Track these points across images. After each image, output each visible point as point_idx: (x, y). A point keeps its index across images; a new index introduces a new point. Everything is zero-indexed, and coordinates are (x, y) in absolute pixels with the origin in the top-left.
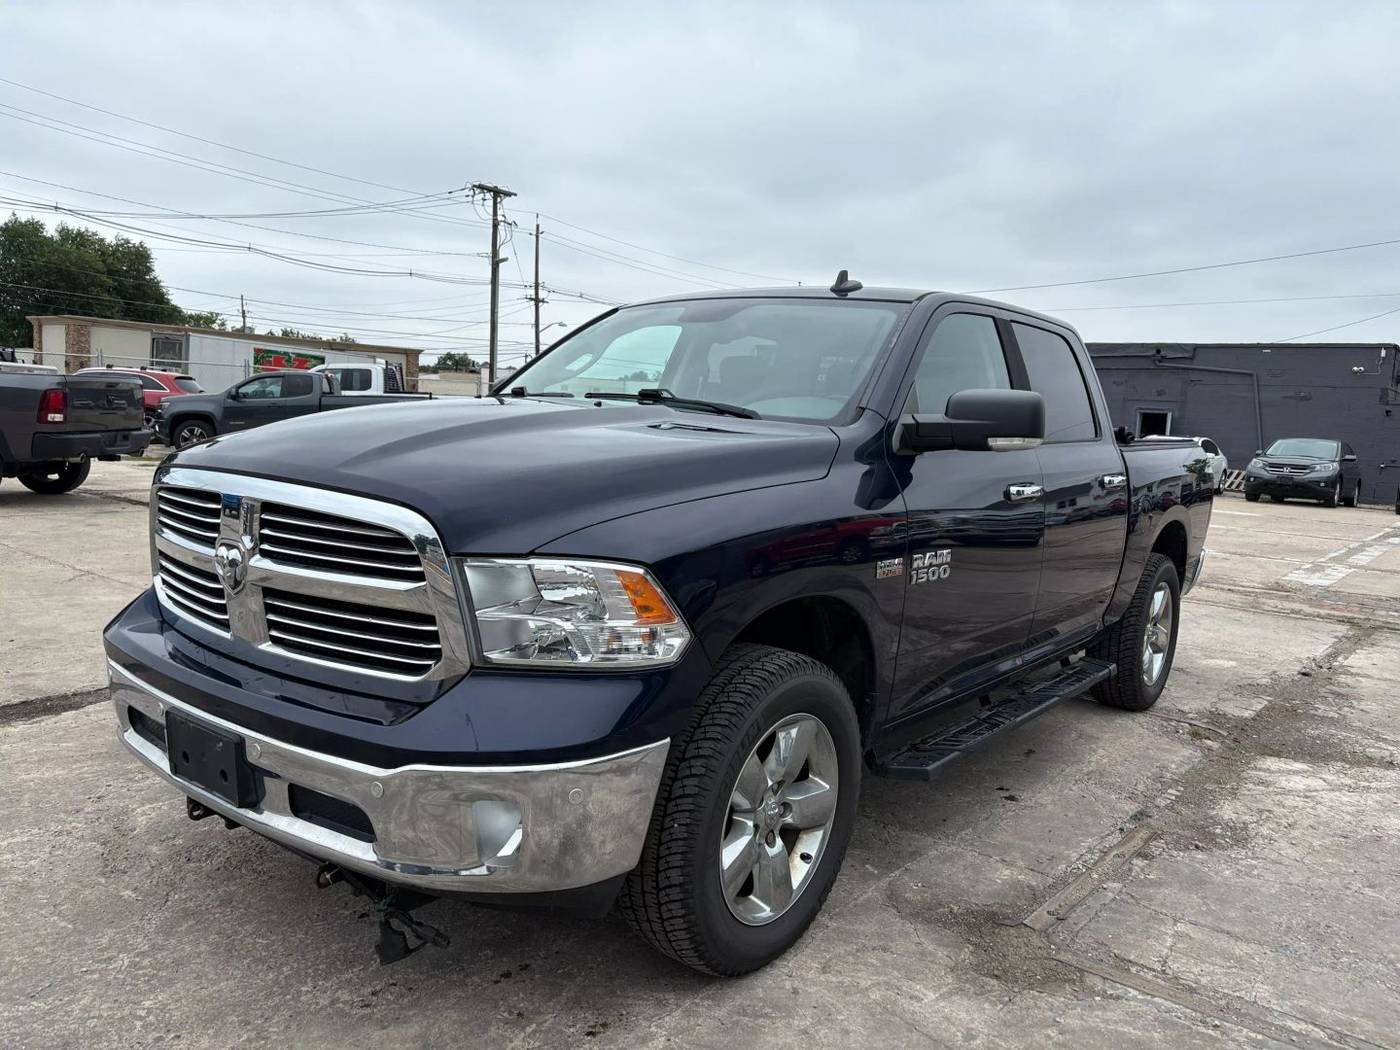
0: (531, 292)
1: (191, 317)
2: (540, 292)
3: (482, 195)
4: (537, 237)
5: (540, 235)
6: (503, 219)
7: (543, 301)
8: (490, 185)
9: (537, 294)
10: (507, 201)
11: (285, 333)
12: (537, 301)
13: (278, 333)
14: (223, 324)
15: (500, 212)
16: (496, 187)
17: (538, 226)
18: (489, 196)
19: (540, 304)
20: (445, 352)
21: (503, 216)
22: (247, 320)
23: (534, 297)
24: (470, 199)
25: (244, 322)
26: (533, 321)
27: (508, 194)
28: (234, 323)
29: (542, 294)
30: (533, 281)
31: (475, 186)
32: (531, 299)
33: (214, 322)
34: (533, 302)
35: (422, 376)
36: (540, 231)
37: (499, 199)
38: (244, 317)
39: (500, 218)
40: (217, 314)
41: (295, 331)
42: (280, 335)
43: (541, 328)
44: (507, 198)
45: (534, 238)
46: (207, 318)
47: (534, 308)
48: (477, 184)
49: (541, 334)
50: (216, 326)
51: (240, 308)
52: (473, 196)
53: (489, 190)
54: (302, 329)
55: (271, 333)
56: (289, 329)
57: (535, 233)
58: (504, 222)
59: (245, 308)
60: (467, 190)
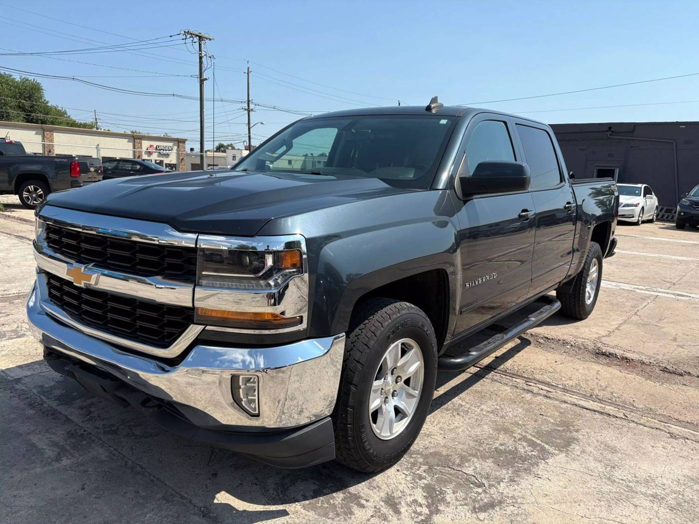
0: (246, 105)
2: (250, 105)
3: (191, 39)
4: (248, 74)
5: (250, 73)
7: (252, 111)
8: (197, 33)
12: (249, 110)
16: (200, 34)
17: (248, 68)
18: (196, 39)
24: (184, 40)
26: (247, 122)
27: (208, 39)
29: (252, 107)
30: (247, 99)
31: (186, 33)
32: (246, 109)
34: (246, 112)
37: (202, 42)
39: (203, 53)
43: (251, 125)
45: (247, 75)
47: (247, 115)
48: (188, 31)
49: (251, 130)
51: (94, 117)
52: (186, 39)
53: (196, 36)
57: (247, 72)
58: (206, 55)
59: (97, 117)
60: (182, 35)
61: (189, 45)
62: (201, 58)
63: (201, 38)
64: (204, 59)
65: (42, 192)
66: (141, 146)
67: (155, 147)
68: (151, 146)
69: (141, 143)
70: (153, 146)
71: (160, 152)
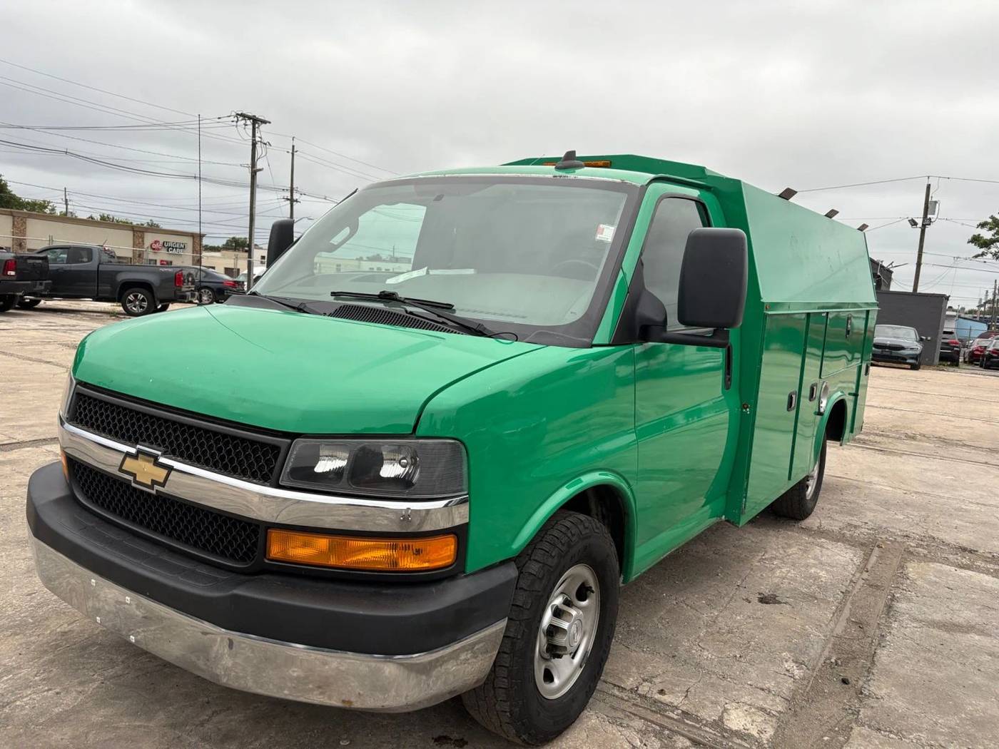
0: (288, 195)
1: (28, 203)
2: (294, 194)
3: (244, 122)
4: (293, 154)
5: (295, 153)
6: (260, 140)
7: (296, 201)
8: (250, 115)
9: (292, 195)
10: (263, 127)
11: (103, 218)
12: (292, 201)
13: (97, 217)
14: (53, 209)
15: (257, 135)
16: (255, 116)
17: (293, 146)
18: (249, 122)
19: (294, 203)
20: (232, 236)
21: (261, 138)
22: (69, 207)
23: (289, 197)
24: (235, 123)
25: (67, 208)
26: (289, 216)
27: (264, 122)
28: (60, 209)
29: (296, 196)
30: (290, 186)
31: (238, 114)
32: (288, 199)
33: (46, 207)
34: (289, 202)
35: (204, 254)
36: (295, 150)
37: (257, 125)
38: (67, 204)
39: (257, 139)
40: (49, 202)
41: (111, 217)
42: (99, 220)
43: (295, 220)
44: (263, 125)
45: (291, 155)
46: (40, 204)
47: (289, 206)
48: (240, 113)
50: (47, 211)
51: (64, 198)
52: (237, 122)
53: (250, 118)
54: (116, 216)
55: (91, 217)
56: (106, 215)
57: (291, 151)
58: (261, 142)
59: (67, 198)
60: (232, 117)
61: (241, 129)
62: (254, 145)
63: (255, 121)
64: (258, 146)
65: (142, 296)
66: (143, 241)
67: (161, 243)
68: (156, 242)
69: (143, 238)
70: (159, 242)
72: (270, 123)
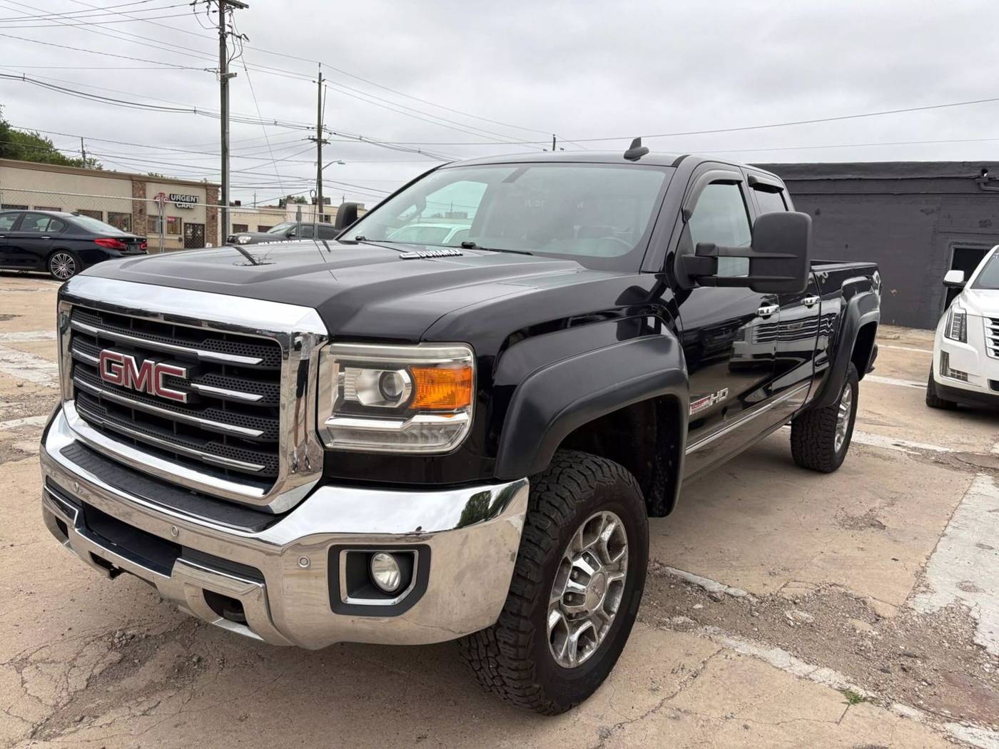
0: (315, 134)
2: (323, 133)
4: (320, 84)
5: (322, 83)
6: (231, 31)
7: (325, 142)
9: (319, 135)
12: (320, 142)
15: (227, 24)
17: (320, 74)
19: (323, 146)
21: (232, 28)
23: (316, 137)
26: (316, 160)
29: (325, 136)
30: (317, 124)
32: (314, 140)
34: (315, 144)
36: (323, 78)
43: (323, 165)
49: (323, 172)
57: (317, 80)
58: (232, 34)
62: (223, 39)
64: (229, 39)
66: (145, 193)
67: (167, 195)
68: (161, 194)
70: (164, 194)
71: (176, 204)
72: (247, 6)
